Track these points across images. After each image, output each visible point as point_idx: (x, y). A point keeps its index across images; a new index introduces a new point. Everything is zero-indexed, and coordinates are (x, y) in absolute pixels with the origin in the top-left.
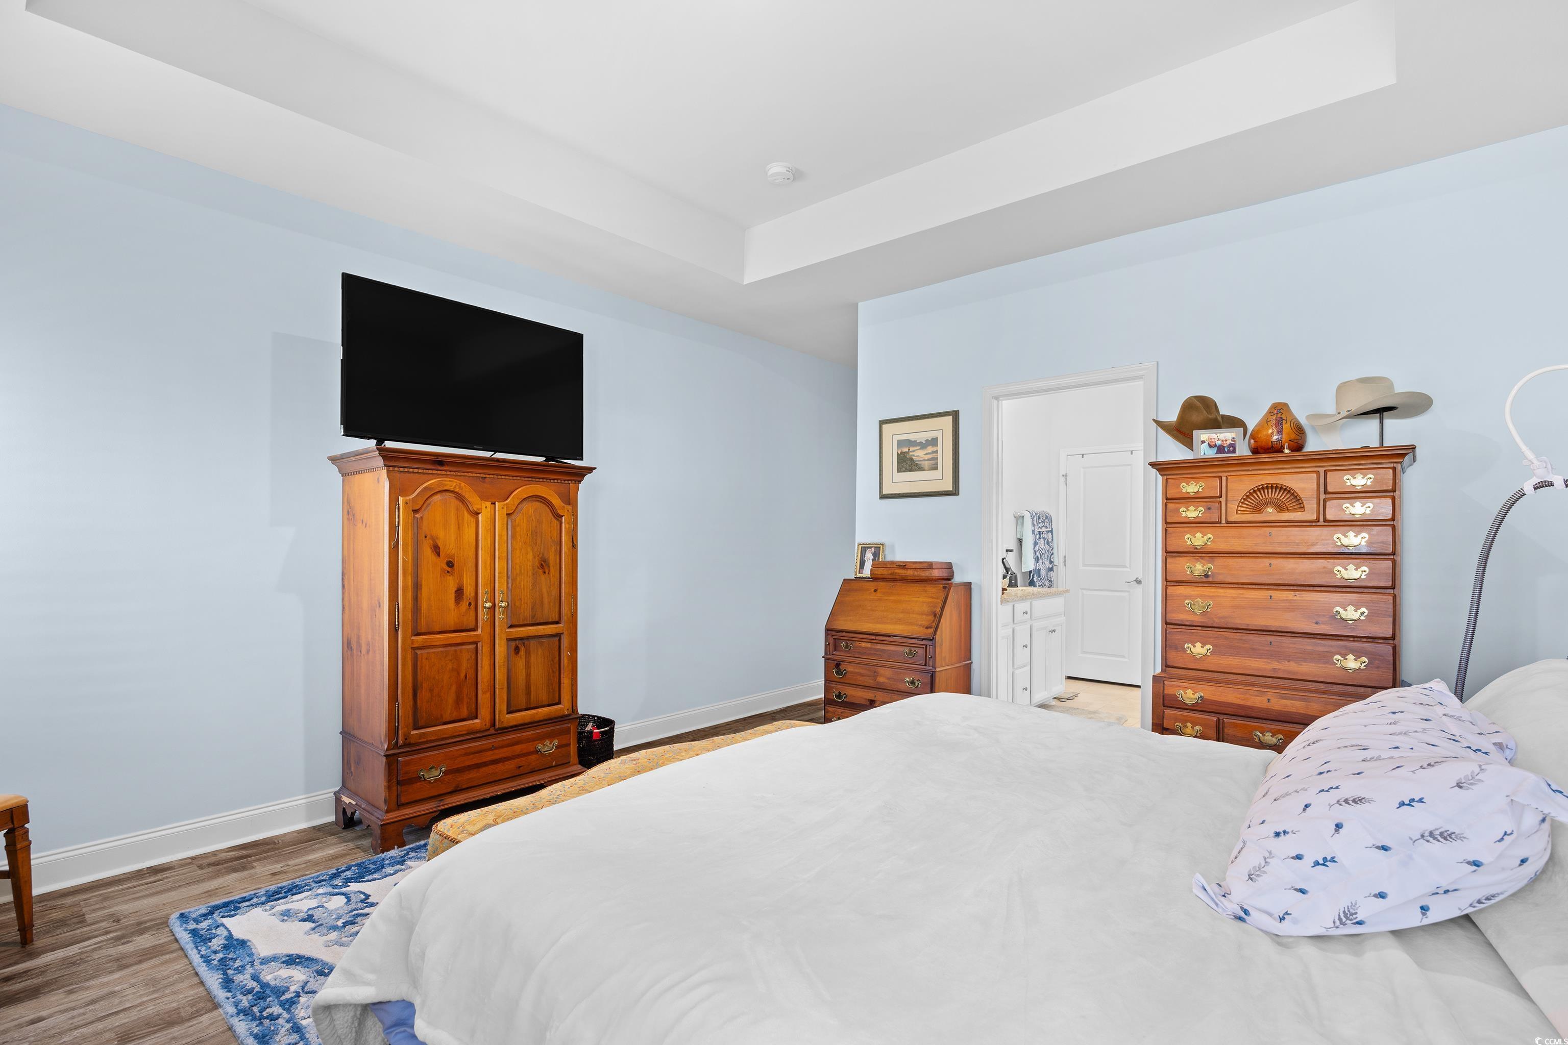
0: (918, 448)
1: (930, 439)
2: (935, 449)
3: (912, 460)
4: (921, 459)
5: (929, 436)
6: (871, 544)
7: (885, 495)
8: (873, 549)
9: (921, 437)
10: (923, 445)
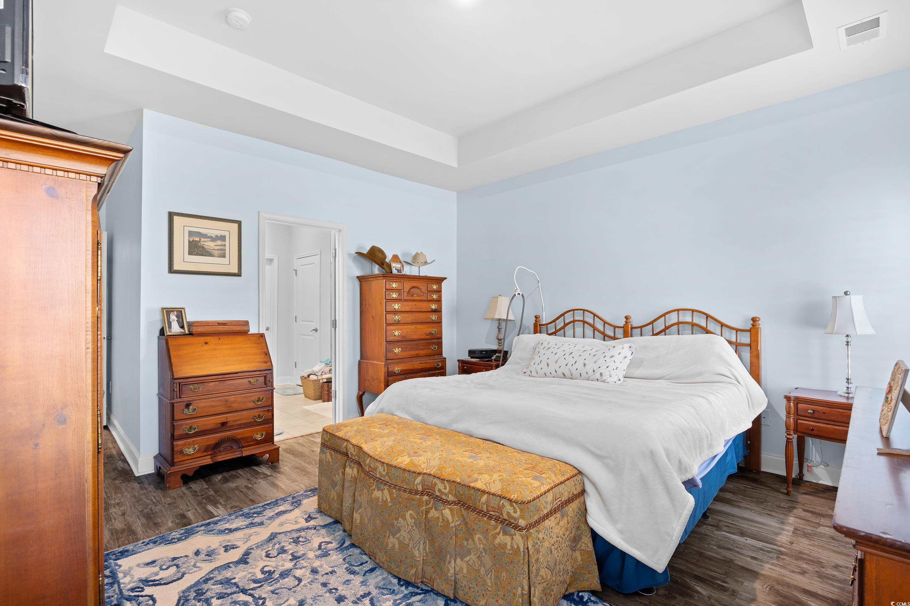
0: (210, 240)
1: (219, 236)
2: (223, 243)
3: (203, 247)
4: (212, 248)
5: (219, 233)
6: (174, 309)
7: (175, 270)
8: (175, 312)
9: (213, 233)
10: (214, 239)
